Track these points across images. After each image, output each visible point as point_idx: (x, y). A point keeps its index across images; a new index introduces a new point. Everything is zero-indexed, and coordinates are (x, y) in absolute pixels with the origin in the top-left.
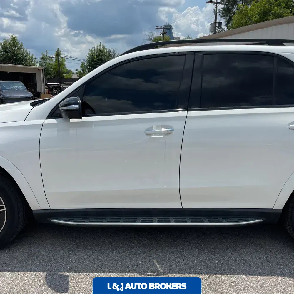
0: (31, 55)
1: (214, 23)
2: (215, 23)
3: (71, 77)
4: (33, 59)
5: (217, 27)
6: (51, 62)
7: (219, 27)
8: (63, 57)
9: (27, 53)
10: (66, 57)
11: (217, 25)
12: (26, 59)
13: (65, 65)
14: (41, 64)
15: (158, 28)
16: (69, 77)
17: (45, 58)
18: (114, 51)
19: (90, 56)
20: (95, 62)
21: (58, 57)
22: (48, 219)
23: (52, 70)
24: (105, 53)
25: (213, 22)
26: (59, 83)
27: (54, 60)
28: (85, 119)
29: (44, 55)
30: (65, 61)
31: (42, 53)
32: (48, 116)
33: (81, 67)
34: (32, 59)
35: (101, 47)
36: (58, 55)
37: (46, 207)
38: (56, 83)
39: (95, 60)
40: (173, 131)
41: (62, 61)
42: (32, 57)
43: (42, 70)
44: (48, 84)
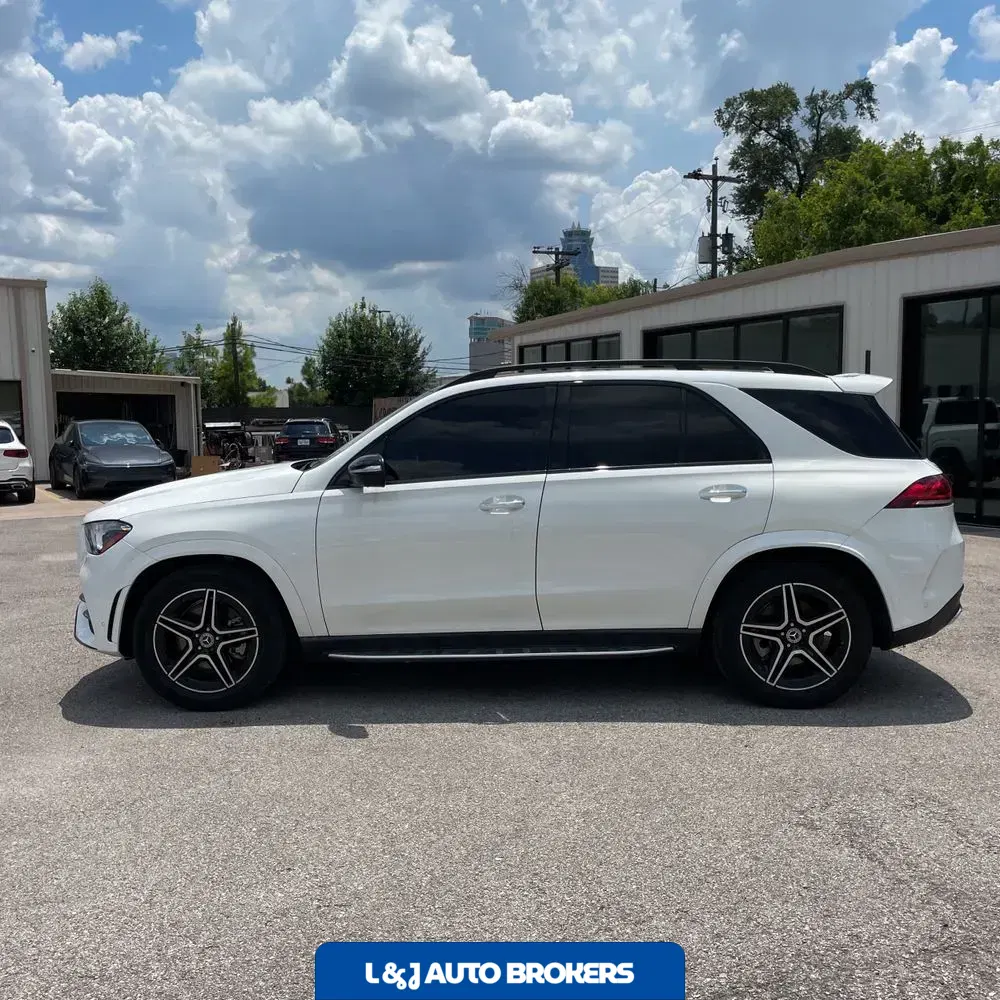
0: (149, 340)
1: (710, 235)
2: (714, 234)
3: (272, 402)
4: (157, 351)
5: (718, 247)
6: (210, 360)
7: (726, 249)
8: (249, 343)
9: (138, 333)
10: (255, 344)
11: (720, 242)
12: (135, 353)
13: (253, 366)
14: (180, 365)
15: (539, 252)
16: (266, 404)
17: (194, 347)
18: (404, 321)
19: (333, 339)
20: (346, 355)
21: (234, 345)
22: (324, 653)
23: (213, 382)
24: (377, 328)
25: (706, 235)
26: (238, 424)
27: (221, 354)
28: (389, 488)
29: (189, 340)
30: (254, 354)
31: (184, 333)
32: (329, 485)
33: (305, 371)
34: (154, 350)
35: (366, 312)
36: (233, 337)
37: (322, 632)
38: (232, 424)
39: (346, 350)
40: (524, 504)
41: (245, 355)
42: (153, 346)
43: (195, 386)
44: (208, 425)
